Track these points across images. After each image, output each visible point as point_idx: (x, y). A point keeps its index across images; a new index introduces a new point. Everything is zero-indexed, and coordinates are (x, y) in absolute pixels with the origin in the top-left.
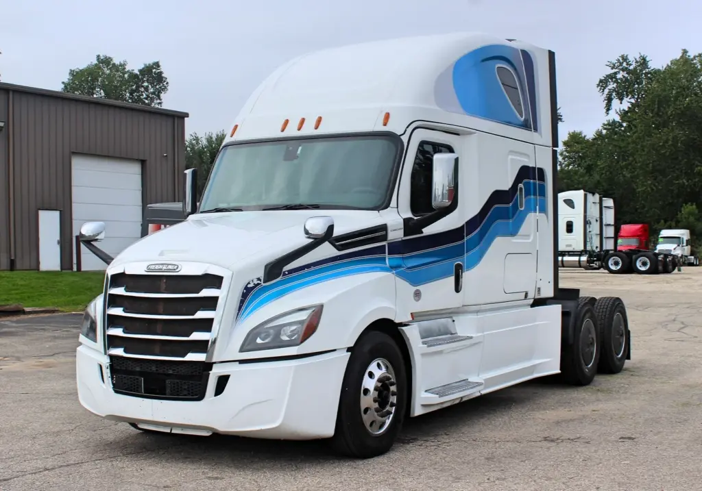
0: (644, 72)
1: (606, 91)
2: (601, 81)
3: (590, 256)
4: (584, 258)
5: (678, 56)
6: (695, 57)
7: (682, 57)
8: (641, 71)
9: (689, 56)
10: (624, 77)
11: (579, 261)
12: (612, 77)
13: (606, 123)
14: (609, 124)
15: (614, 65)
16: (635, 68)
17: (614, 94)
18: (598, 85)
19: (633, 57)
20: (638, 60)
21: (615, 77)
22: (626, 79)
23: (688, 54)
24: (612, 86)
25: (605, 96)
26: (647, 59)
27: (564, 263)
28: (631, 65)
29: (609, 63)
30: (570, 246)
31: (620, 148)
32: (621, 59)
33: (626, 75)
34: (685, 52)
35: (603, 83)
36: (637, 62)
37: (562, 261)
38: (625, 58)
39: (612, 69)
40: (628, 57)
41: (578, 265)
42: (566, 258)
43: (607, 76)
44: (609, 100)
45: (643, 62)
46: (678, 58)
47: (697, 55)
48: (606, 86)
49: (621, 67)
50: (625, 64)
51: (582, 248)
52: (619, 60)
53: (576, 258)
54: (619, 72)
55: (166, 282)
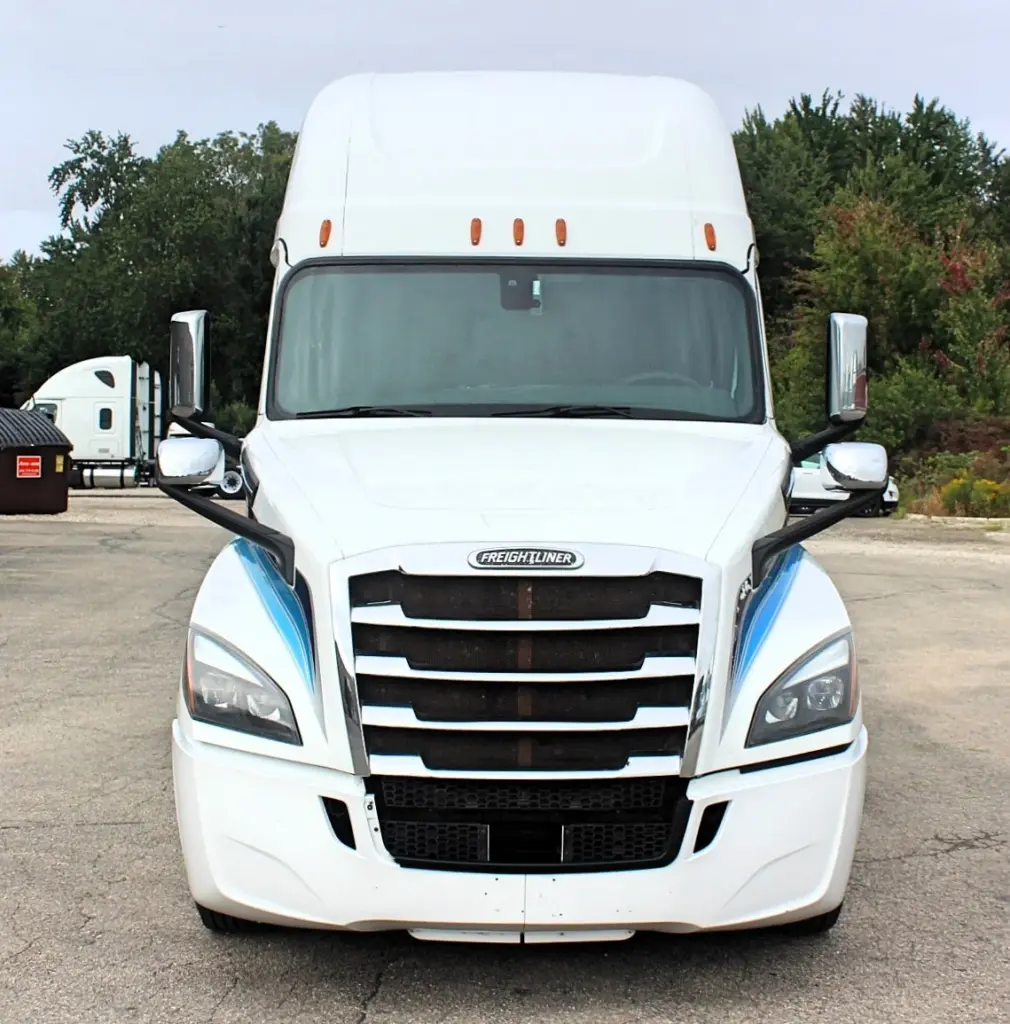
0: (126, 161)
1: (65, 188)
2: (56, 171)
3: (140, 469)
4: (130, 473)
5: (171, 140)
6: (196, 144)
7: (177, 143)
8: (121, 159)
9: (188, 142)
10: (94, 167)
11: (122, 477)
12: (73, 166)
13: (49, 241)
14: (53, 243)
15: (79, 147)
16: (111, 155)
17: (77, 194)
18: (51, 178)
19: (109, 136)
20: (117, 141)
21: (79, 167)
22: (97, 169)
23: (187, 139)
24: (73, 180)
25: (61, 196)
26: (130, 141)
27: (95, 480)
28: (104, 148)
29: (68, 143)
30: (107, 451)
31: (84, 283)
32: (90, 139)
33: (97, 165)
34: (182, 135)
35: (59, 175)
36: (114, 145)
37: (92, 477)
38: (95, 137)
39: (76, 152)
40: (102, 135)
41: (119, 484)
42: (98, 472)
43: (67, 163)
44: (69, 203)
45: (124, 146)
46: (172, 143)
47: (200, 141)
48: (64, 180)
49: (89, 151)
50: (95, 147)
51: (127, 455)
52: (86, 139)
53: (116, 473)
54: (86, 159)
55: (534, 592)
